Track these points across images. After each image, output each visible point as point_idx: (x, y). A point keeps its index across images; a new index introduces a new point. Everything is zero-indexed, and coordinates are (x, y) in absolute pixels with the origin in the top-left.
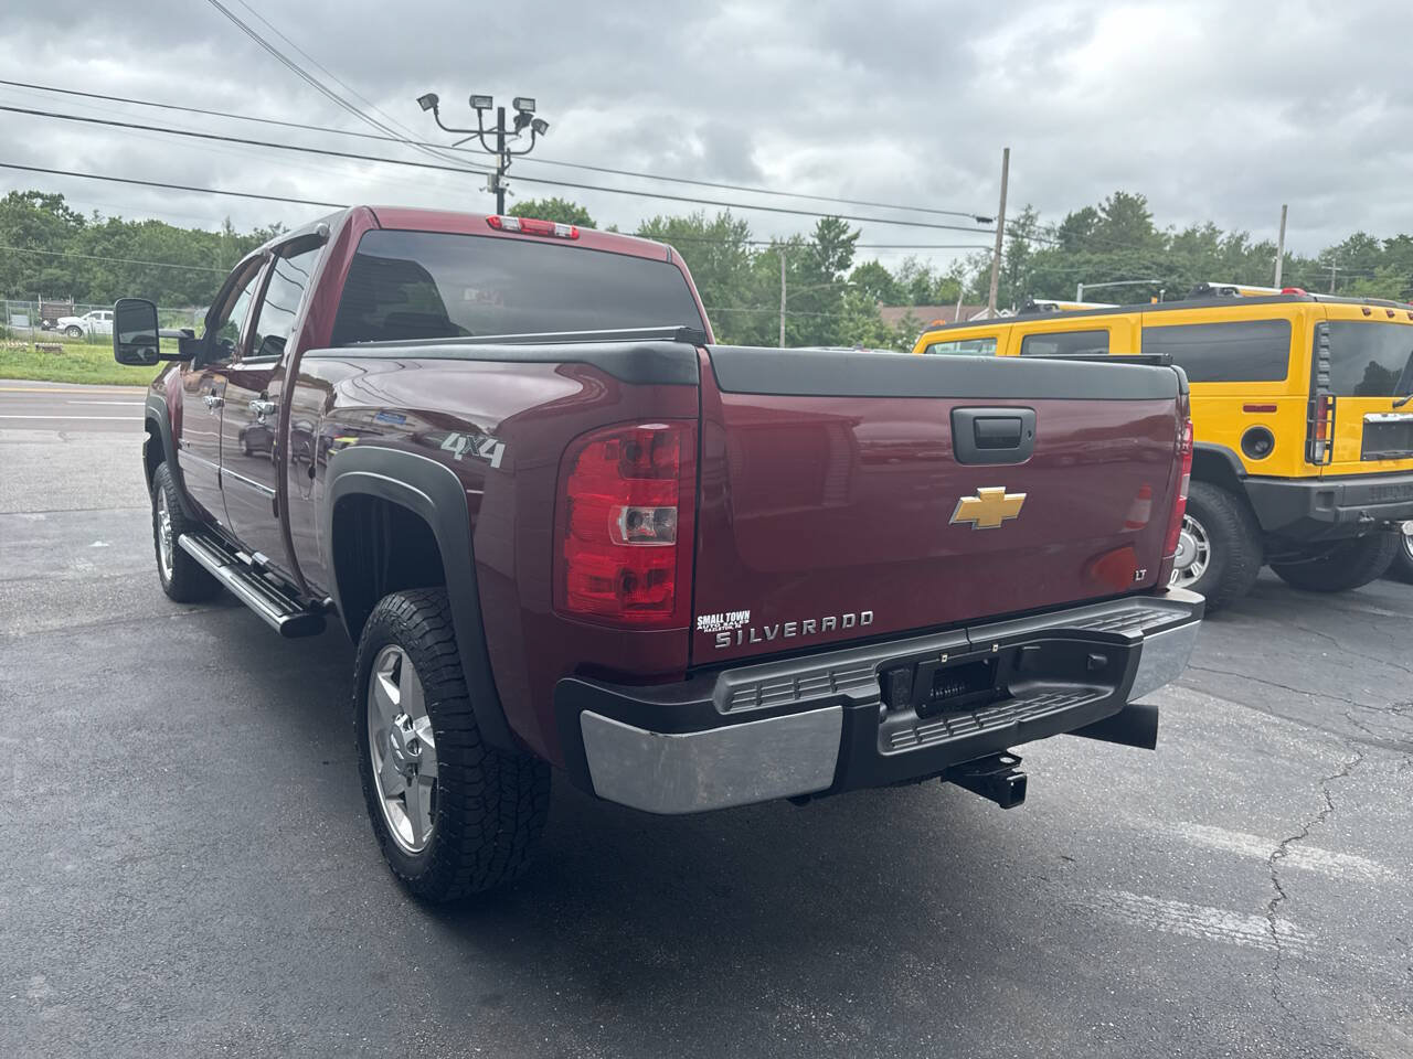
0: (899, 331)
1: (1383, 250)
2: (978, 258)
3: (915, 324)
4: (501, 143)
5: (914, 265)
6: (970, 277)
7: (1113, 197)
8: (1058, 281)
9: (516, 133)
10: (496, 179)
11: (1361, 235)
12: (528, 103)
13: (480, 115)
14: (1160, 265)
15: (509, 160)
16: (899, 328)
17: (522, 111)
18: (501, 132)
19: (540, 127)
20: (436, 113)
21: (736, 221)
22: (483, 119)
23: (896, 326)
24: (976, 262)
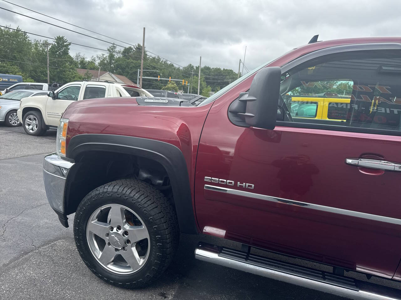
0: (85, 77)
1: (195, 69)
2: (100, 57)
3: (90, 75)
5: (80, 56)
6: (97, 62)
7: (137, 45)
8: (124, 67)
11: (191, 65)
14: (152, 66)
16: (85, 76)
23: (84, 75)
24: (99, 58)
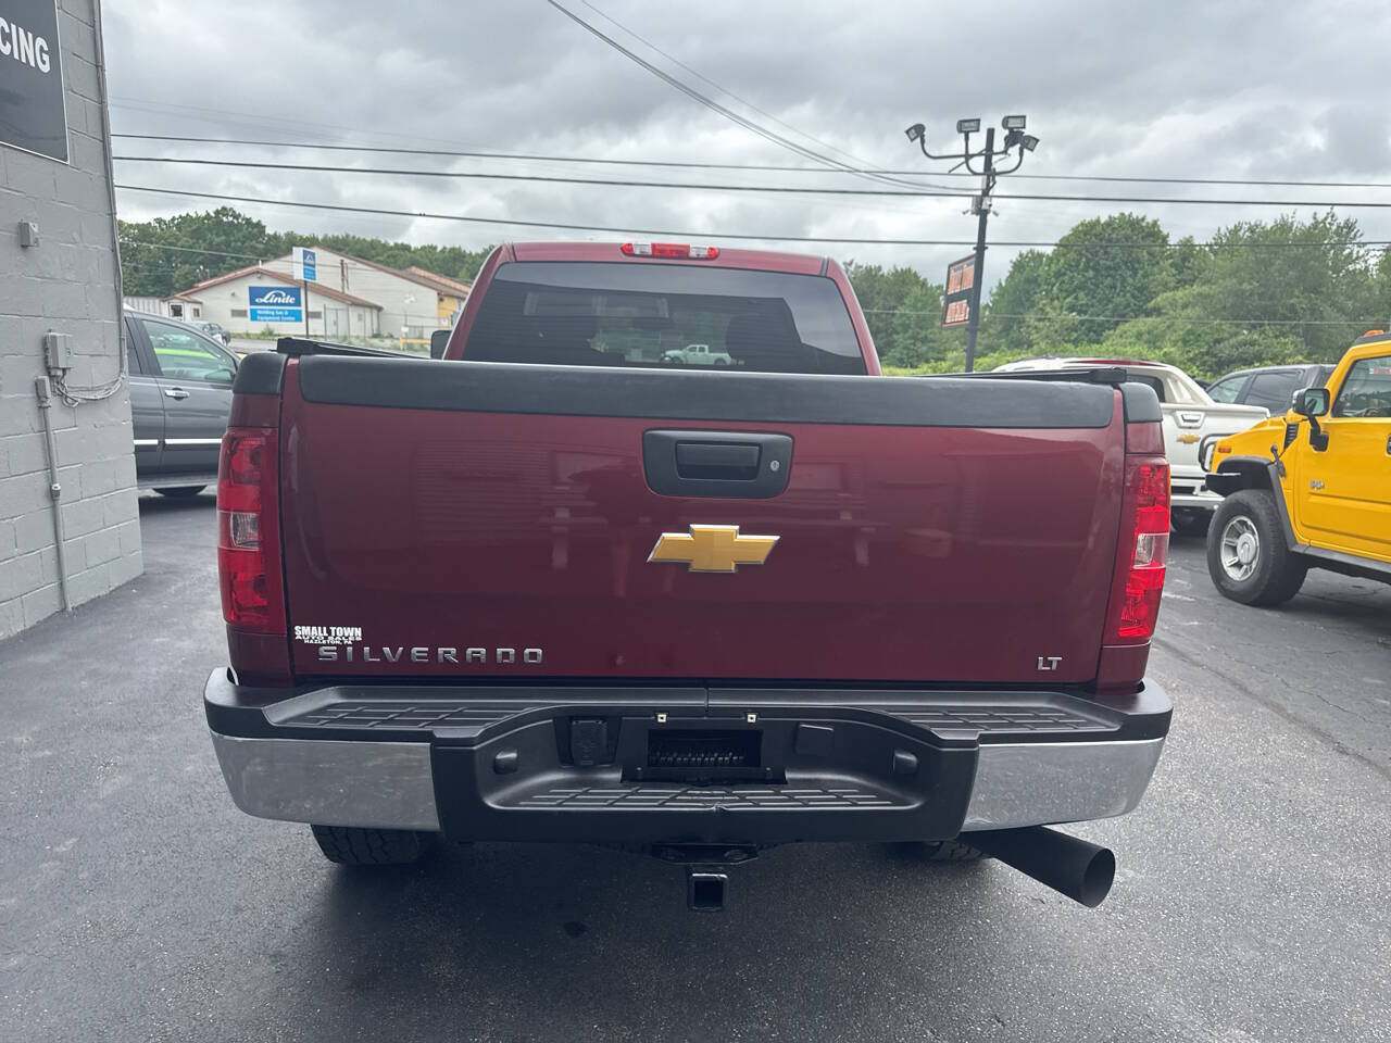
4: (988, 163)
9: (1005, 152)
10: (979, 201)
12: (1018, 121)
13: (967, 139)
15: (994, 179)
17: (1011, 130)
18: (989, 152)
19: (1029, 143)
20: (923, 142)
21: (1341, 220)
22: (970, 142)
